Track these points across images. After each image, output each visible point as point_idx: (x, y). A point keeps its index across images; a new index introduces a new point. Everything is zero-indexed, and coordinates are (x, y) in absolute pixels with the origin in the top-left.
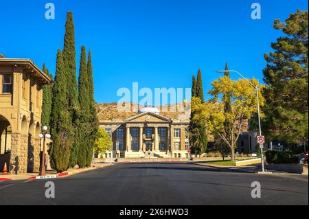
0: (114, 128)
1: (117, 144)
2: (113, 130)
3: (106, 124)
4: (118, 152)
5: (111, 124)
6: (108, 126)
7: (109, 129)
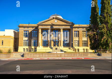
0: (30, 30)
1: (33, 42)
2: (30, 31)
3: (24, 27)
4: (33, 47)
5: (28, 27)
6: (26, 29)
7: (26, 31)
